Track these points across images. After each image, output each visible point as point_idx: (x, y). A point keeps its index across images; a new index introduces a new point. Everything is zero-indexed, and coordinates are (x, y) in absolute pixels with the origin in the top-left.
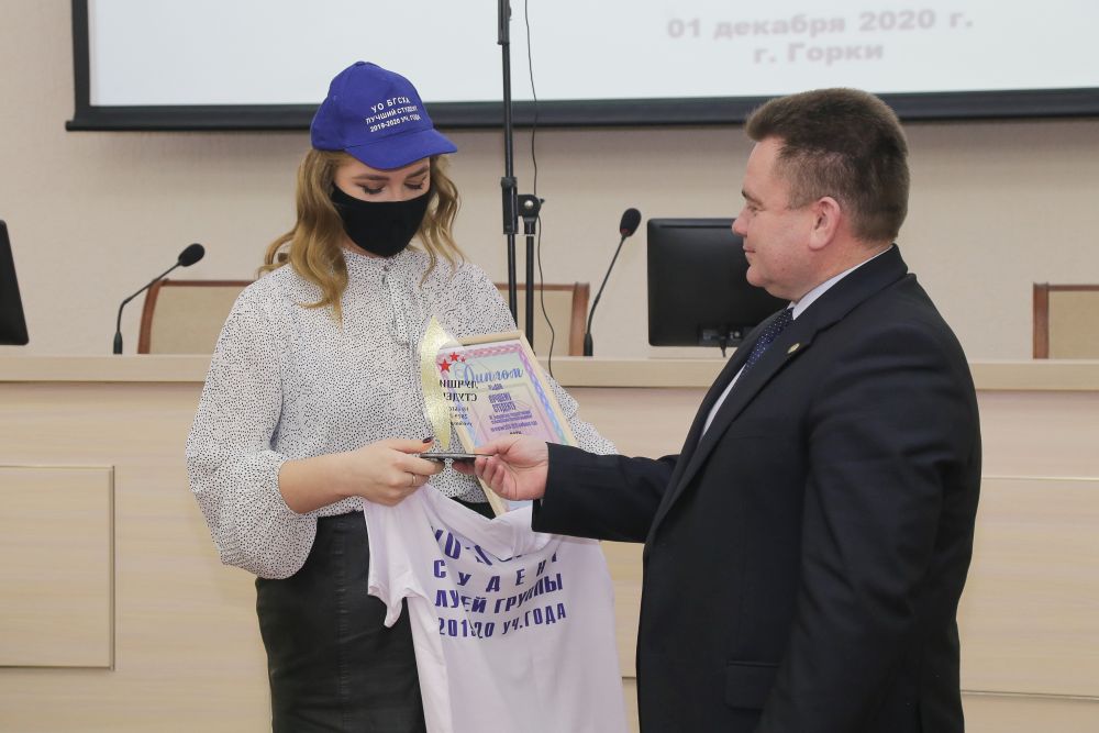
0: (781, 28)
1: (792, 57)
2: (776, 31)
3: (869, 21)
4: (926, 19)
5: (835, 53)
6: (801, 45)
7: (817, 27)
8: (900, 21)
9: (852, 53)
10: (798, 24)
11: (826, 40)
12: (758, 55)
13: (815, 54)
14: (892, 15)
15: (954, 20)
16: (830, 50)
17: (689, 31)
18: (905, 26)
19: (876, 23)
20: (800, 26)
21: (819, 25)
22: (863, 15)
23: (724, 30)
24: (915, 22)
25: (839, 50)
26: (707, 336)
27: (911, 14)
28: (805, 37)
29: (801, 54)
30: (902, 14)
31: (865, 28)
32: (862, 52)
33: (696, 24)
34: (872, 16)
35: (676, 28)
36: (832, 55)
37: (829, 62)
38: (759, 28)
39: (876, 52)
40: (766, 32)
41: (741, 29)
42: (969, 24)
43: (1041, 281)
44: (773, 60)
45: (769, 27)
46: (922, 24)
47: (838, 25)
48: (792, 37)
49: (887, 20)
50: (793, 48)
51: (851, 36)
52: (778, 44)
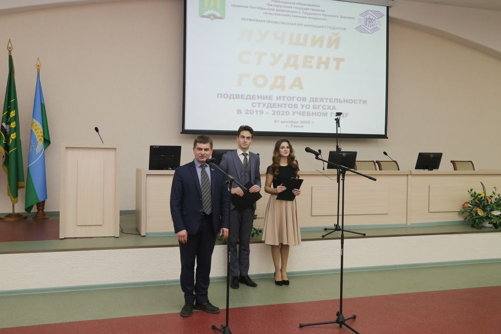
0: (290, 122)
7: (295, 122)
9: (299, 126)
11: (296, 124)
12: (287, 126)
13: (294, 126)
14: (304, 121)
18: (306, 123)
20: (292, 122)
22: (301, 121)
23: (282, 122)
28: (293, 124)
30: (306, 121)
31: (301, 123)
33: (278, 121)
38: (287, 122)
39: (302, 127)
41: (284, 122)
42: (315, 123)
44: (289, 127)
47: (297, 122)
50: (292, 125)
51: (299, 124)
52: (289, 125)
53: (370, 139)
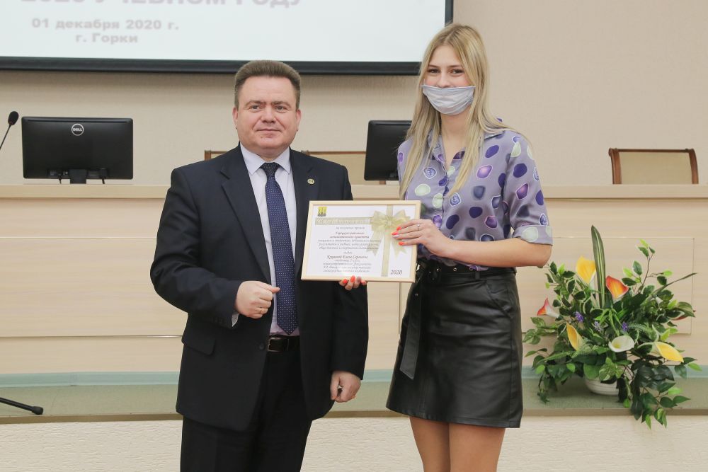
0: (89, 25)
1: (94, 40)
2: (86, 27)
3: (131, 24)
4: (157, 25)
5: (115, 39)
6: (99, 34)
7: (106, 26)
8: (145, 25)
9: (123, 39)
10: (96, 24)
11: (110, 32)
12: (78, 38)
13: (105, 39)
14: (141, 21)
15: (170, 26)
16: (112, 37)
17: (43, 25)
18: (148, 27)
19: (134, 25)
20: (97, 25)
21: (107, 25)
22: (128, 21)
23: (60, 25)
24: (152, 26)
25: (117, 37)
26: (52, 174)
27: (150, 22)
28: (100, 30)
29: (98, 38)
30: (146, 21)
31: (129, 27)
32: (128, 39)
33: (46, 21)
34: (132, 22)
35: (36, 23)
36: (114, 40)
37: (112, 42)
38: (78, 25)
39: (134, 39)
40: (81, 27)
41: (69, 25)
42: (177, 28)
43: (208, 149)
44: (85, 41)
45: (83, 25)
46: (155, 27)
47: (116, 25)
48: (94, 30)
49: (139, 25)
50: (95, 36)
51: (122, 31)
52: (87, 33)
53: (400, 78)
